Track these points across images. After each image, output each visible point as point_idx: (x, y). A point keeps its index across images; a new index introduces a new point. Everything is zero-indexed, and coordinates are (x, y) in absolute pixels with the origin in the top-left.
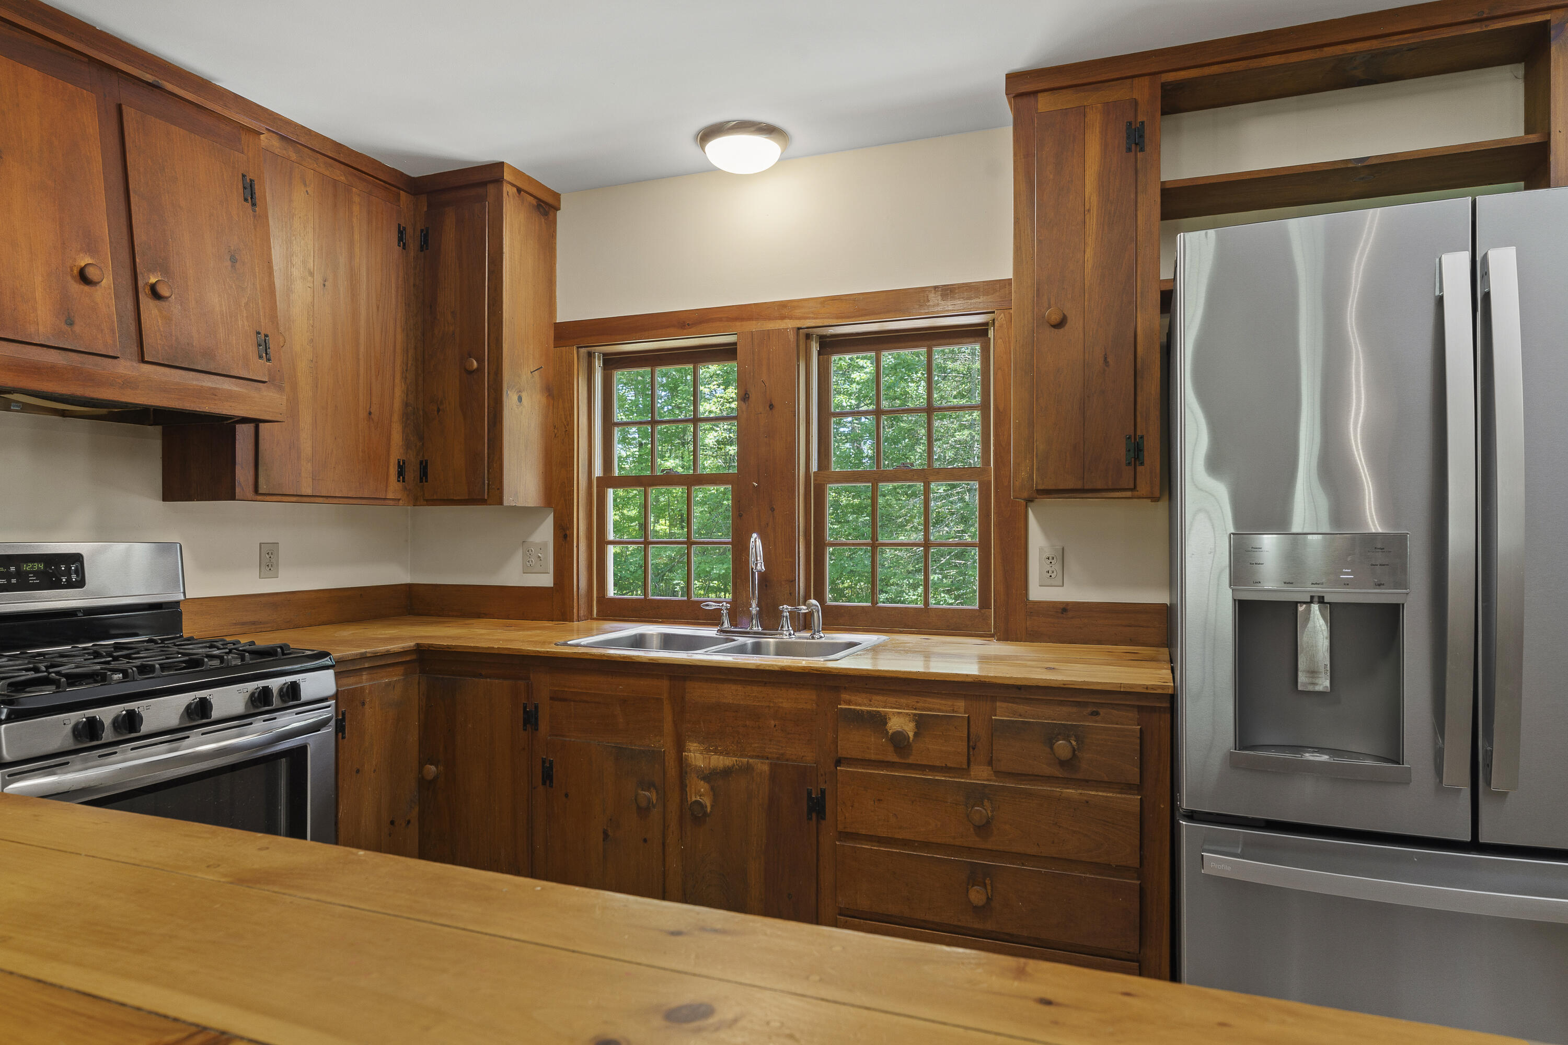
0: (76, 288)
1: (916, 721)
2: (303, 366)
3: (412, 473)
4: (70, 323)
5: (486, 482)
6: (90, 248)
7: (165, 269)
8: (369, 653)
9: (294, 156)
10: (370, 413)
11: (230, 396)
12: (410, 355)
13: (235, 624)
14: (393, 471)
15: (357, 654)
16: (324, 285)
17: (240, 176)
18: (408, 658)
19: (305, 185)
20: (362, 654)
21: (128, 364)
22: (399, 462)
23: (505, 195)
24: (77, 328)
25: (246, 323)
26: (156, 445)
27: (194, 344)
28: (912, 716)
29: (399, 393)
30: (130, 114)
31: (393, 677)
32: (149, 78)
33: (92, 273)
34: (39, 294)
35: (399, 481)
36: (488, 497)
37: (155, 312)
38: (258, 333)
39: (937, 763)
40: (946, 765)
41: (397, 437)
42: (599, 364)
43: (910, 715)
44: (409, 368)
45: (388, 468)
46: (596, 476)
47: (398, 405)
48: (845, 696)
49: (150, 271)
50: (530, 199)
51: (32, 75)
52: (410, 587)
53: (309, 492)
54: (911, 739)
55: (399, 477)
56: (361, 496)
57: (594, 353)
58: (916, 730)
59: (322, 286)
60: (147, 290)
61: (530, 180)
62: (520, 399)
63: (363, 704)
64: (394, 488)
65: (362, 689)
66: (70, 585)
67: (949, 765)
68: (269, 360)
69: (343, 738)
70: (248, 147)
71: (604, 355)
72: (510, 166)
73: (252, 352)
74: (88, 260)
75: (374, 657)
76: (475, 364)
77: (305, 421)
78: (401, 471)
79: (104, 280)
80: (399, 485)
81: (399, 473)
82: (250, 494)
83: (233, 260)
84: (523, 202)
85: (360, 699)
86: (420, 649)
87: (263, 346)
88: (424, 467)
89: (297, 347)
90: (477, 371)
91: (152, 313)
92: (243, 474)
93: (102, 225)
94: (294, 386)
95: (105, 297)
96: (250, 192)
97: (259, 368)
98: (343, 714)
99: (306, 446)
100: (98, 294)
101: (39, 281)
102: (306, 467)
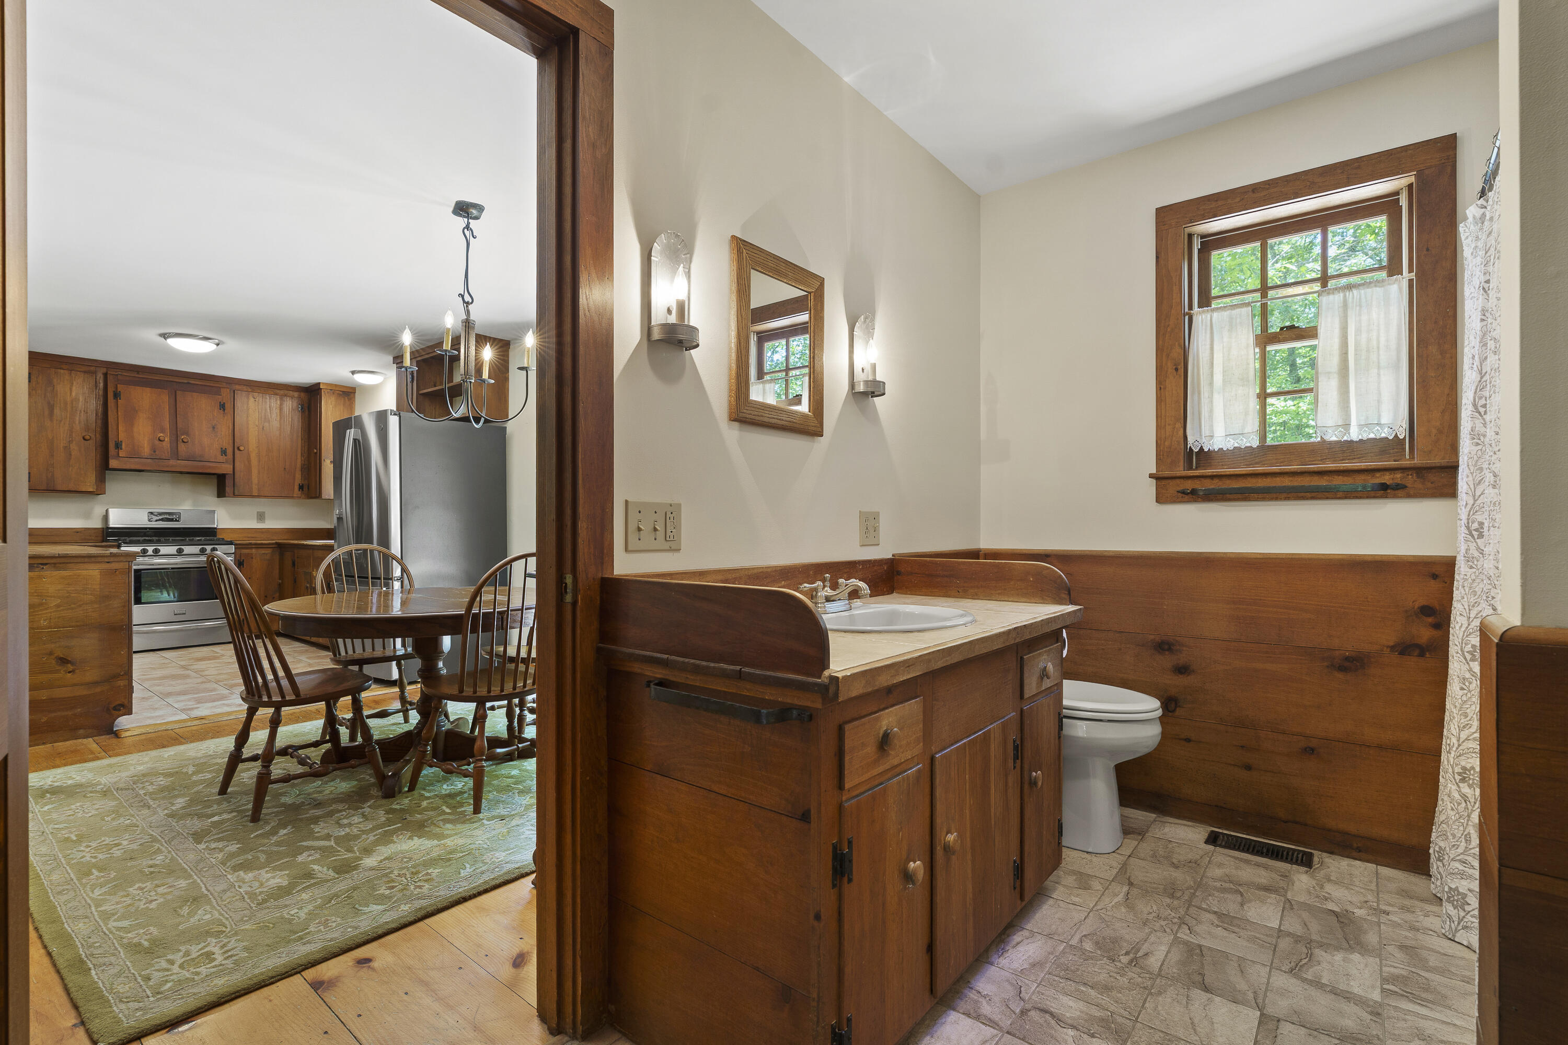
0: (157, 442)
2: (253, 456)
3: (305, 489)
4: (155, 452)
5: (319, 490)
6: (163, 431)
7: (187, 434)
8: (251, 542)
9: (250, 390)
10: (285, 468)
11: (210, 467)
13: (246, 535)
14: (297, 487)
15: (245, 542)
17: (218, 403)
18: (272, 546)
19: (254, 398)
20: (247, 542)
21: (173, 460)
22: (299, 484)
24: (157, 453)
25: (216, 445)
26: (216, 481)
27: (196, 453)
29: (299, 461)
30: (179, 393)
31: (269, 551)
32: (186, 381)
33: (161, 438)
34: (146, 445)
36: (319, 495)
37: (183, 446)
38: (220, 448)
41: (298, 476)
45: (294, 487)
47: (299, 465)
49: (182, 435)
50: (337, 392)
51: (148, 390)
53: (256, 495)
56: (280, 495)
60: (181, 441)
61: (336, 385)
63: (252, 558)
64: (297, 492)
65: (252, 554)
66: (176, 521)
68: (225, 454)
69: (244, 567)
70: (223, 391)
72: (323, 383)
73: (219, 454)
74: (162, 435)
75: (256, 544)
76: (315, 451)
77: (255, 472)
78: (301, 487)
79: (166, 440)
80: (300, 492)
81: (299, 489)
82: (232, 496)
83: (214, 428)
84: (333, 394)
85: (250, 556)
86: (276, 543)
87: (224, 452)
88: (308, 486)
89: (251, 450)
90: (316, 453)
91: (182, 448)
92: (228, 489)
93: (167, 425)
94: (249, 461)
95: (166, 444)
96: (222, 407)
97: (222, 458)
98: (243, 560)
99: (255, 479)
100: (164, 443)
101: (146, 442)
102: (255, 487)
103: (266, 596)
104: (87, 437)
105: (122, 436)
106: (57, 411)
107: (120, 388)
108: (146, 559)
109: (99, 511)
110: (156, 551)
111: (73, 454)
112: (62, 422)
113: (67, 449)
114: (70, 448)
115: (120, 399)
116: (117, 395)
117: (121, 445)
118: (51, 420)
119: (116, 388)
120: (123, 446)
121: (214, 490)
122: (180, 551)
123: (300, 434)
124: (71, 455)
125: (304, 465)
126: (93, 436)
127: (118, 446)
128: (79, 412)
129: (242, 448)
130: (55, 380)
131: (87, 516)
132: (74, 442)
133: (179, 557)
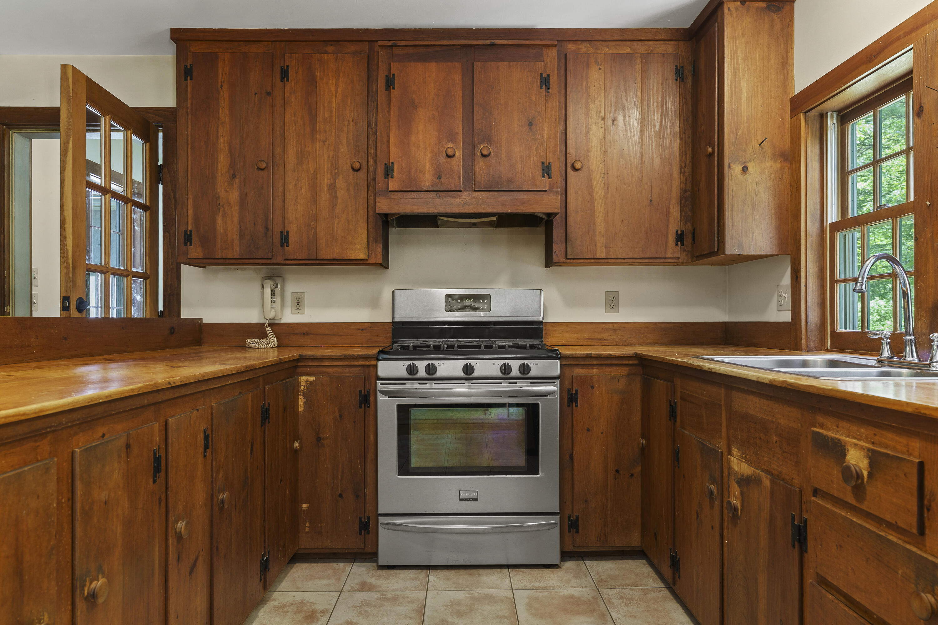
0: (443, 160)
1: (870, 458)
2: (597, 178)
3: (688, 240)
4: (439, 178)
5: (716, 238)
6: (452, 138)
7: (489, 140)
8: (594, 354)
9: (591, 50)
10: (651, 201)
11: (524, 202)
12: (688, 155)
13: (587, 339)
14: (672, 238)
15: (584, 354)
16: (613, 124)
17: (539, 75)
18: (630, 362)
19: (598, 64)
20: (587, 354)
21: (467, 193)
22: (677, 231)
23: (726, 11)
24: (442, 180)
25: (535, 159)
26: (542, 237)
27: (502, 177)
28: (866, 450)
29: (676, 183)
30: (478, 65)
31: (622, 373)
32: (488, 43)
33: (450, 152)
34: (427, 167)
35: (677, 245)
36: (718, 249)
37: (482, 164)
38: (543, 163)
39: (888, 518)
40: (896, 522)
41: (675, 214)
42: (832, 121)
43: (864, 449)
44: (687, 165)
45: (667, 237)
46: (829, 222)
47: (675, 191)
48: (820, 419)
49: (481, 143)
50: (757, 4)
51: (433, 66)
52: (725, 323)
53: (602, 256)
54: (865, 480)
55: (677, 242)
56: (643, 257)
57: (827, 113)
58: (869, 469)
59: (611, 124)
60: (479, 154)
62: (745, 169)
63: (592, 387)
64: (672, 250)
65: (592, 378)
66: (484, 309)
67: (900, 524)
68: (550, 178)
69: (577, 406)
70: (548, 56)
71: (839, 111)
73: (539, 175)
74: (451, 145)
75: (598, 357)
76: (710, 150)
77: (599, 210)
78: (680, 238)
79: (457, 153)
80: (678, 248)
81: (678, 240)
82: (563, 259)
83: (530, 124)
84: (748, 10)
85: (588, 383)
86: (637, 356)
87: (546, 170)
88: (694, 233)
89: (593, 166)
90: (712, 154)
91: (481, 165)
92: (558, 248)
93: (459, 129)
94: (591, 191)
95: (457, 163)
96: (545, 82)
97: (542, 183)
98: (577, 391)
99: (600, 227)
100: (454, 161)
101: (427, 162)
102: (600, 241)
103: (617, 471)
104: (357, 166)
105: (394, 155)
106: (319, 125)
107: (395, 68)
108: (416, 385)
109: (387, 296)
110: (431, 370)
111: (339, 195)
112: (327, 143)
113: (332, 187)
114: (335, 186)
115: (394, 88)
116: (390, 82)
117: (392, 170)
118: (313, 142)
119: (390, 70)
120: (395, 174)
121: (540, 253)
122: (468, 369)
123: (678, 130)
124: (336, 197)
125: (685, 191)
126: (364, 163)
127: (388, 172)
128: (346, 123)
129: (578, 165)
130: (318, 74)
131: (374, 303)
132: (341, 176)
133: (467, 383)
